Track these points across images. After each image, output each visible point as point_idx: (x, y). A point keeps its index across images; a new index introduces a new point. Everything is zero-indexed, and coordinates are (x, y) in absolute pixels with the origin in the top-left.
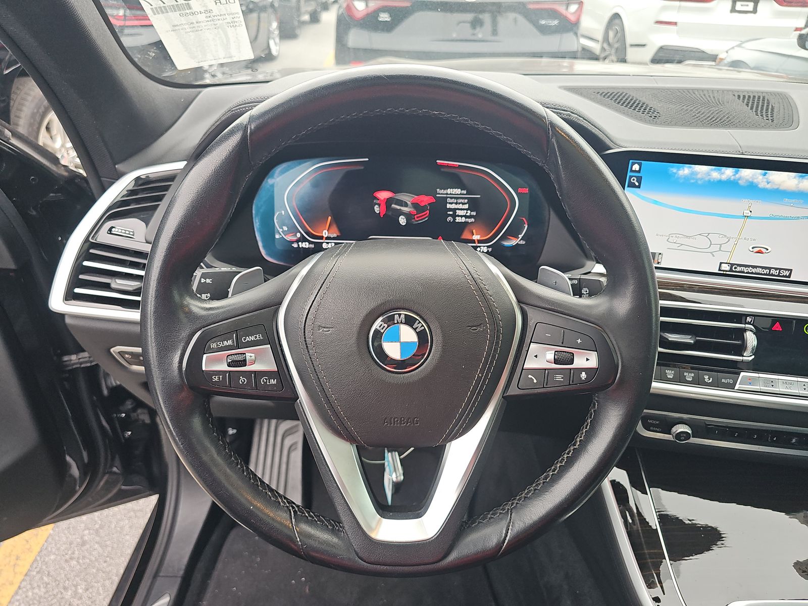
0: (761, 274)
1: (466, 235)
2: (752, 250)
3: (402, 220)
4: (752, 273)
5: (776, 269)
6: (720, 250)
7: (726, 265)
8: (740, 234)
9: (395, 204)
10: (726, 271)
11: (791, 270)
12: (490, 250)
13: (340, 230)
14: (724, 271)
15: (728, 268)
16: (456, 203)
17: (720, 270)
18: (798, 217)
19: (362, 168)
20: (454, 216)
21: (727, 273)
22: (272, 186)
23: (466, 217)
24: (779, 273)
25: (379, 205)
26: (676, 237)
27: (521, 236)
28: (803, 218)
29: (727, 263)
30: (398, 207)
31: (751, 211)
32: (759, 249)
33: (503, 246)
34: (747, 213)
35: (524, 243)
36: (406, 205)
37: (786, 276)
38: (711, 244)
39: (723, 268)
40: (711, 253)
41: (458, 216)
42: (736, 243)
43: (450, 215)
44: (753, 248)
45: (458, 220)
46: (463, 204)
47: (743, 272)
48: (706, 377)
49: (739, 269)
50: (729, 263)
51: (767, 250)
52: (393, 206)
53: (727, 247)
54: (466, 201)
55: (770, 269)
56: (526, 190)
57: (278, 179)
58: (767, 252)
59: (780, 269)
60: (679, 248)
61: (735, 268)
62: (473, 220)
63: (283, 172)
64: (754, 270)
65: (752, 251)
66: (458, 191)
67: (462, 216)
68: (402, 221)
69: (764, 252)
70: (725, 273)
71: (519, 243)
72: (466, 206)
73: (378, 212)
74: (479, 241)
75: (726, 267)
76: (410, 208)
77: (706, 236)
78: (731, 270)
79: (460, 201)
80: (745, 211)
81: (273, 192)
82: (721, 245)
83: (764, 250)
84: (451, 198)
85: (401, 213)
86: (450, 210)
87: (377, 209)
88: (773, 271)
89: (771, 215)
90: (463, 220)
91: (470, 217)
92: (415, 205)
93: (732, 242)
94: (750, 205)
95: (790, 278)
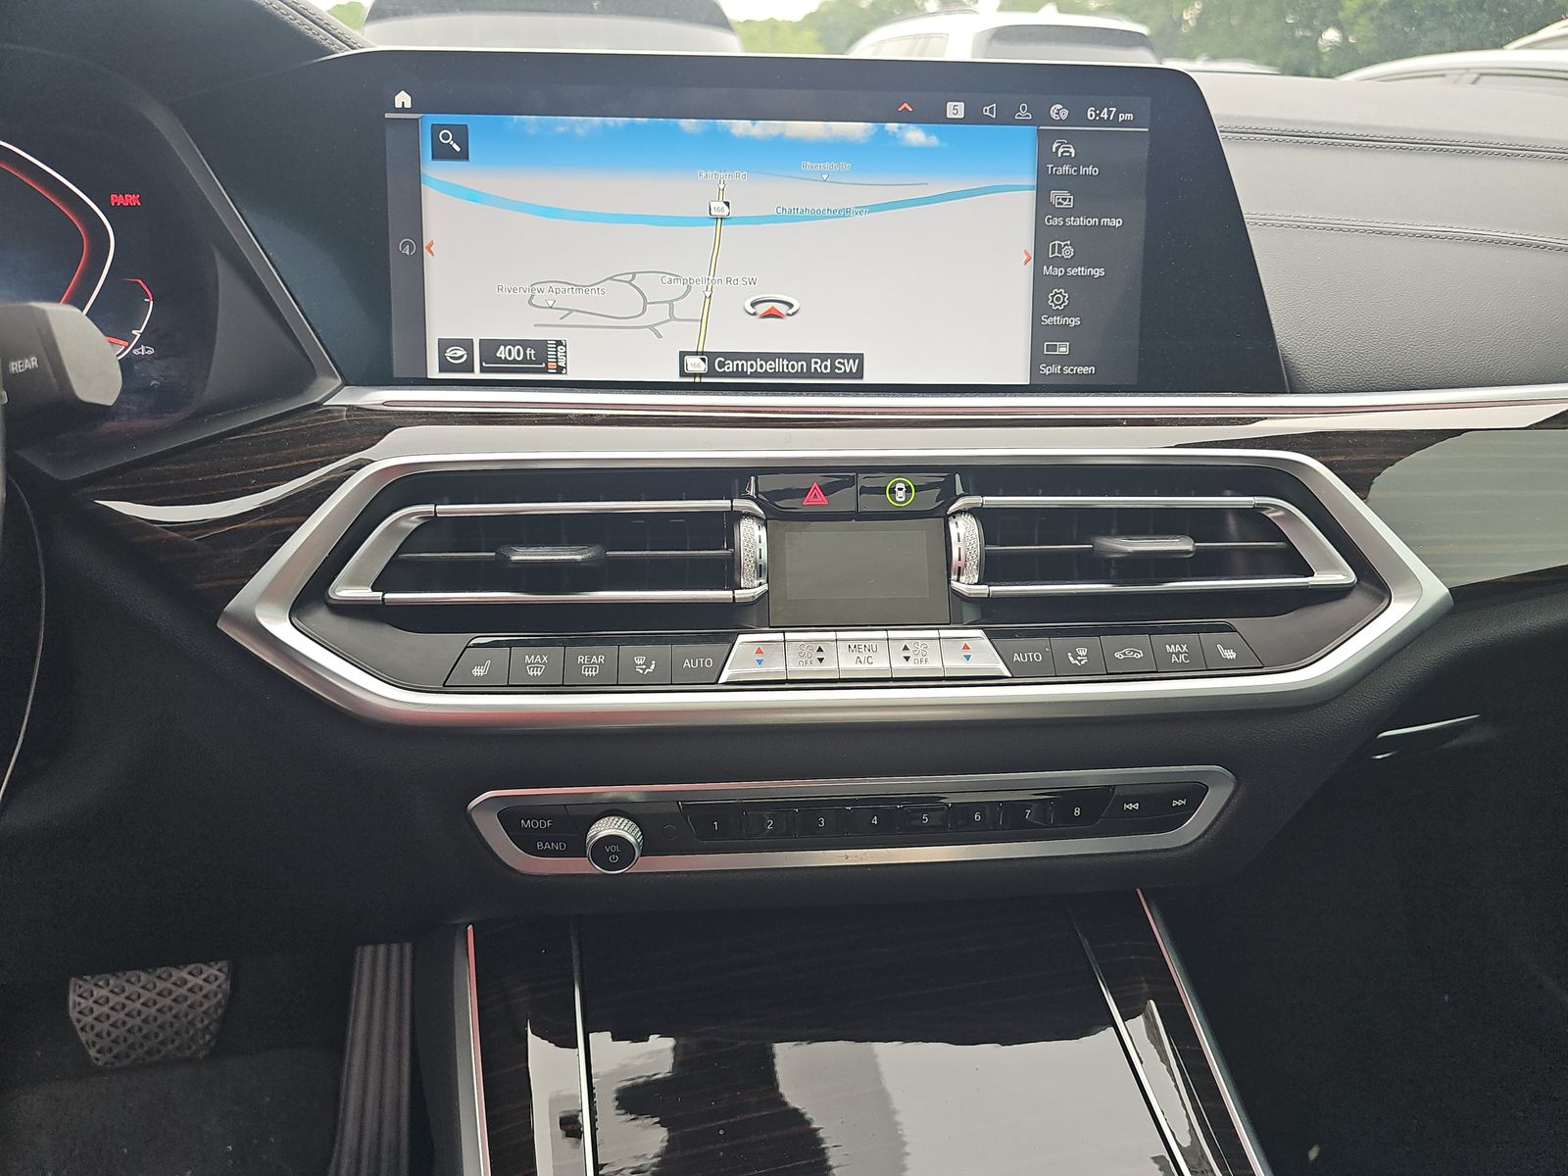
0: (789, 375)
2: (752, 311)
4: (766, 375)
5: (823, 357)
6: (672, 318)
7: (697, 360)
8: (713, 268)
10: (701, 375)
11: (860, 357)
14: (695, 375)
15: (702, 367)
17: (683, 374)
18: (848, 211)
21: (704, 380)
24: (833, 367)
26: (551, 290)
27: (138, 333)
28: (861, 210)
29: (696, 353)
31: (727, 204)
32: (768, 306)
34: (719, 208)
35: (151, 351)
37: (851, 375)
38: (645, 303)
39: (691, 369)
40: (651, 327)
42: (708, 295)
44: (753, 305)
47: (744, 375)
48: (639, 661)
49: (730, 367)
50: (703, 353)
51: (791, 305)
53: (690, 307)
55: (807, 357)
56: (132, 199)
58: (790, 312)
59: (834, 356)
60: (563, 322)
61: (722, 364)
64: (768, 367)
65: (755, 314)
69: (784, 313)
70: (698, 380)
71: (135, 352)
75: (695, 365)
77: (629, 282)
78: (711, 372)
80: (713, 205)
82: (671, 303)
83: (782, 309)
88: (816, 365)
89: (780, 210)
93: (698, 292)
94: (722, 187)
95: (862, 378)
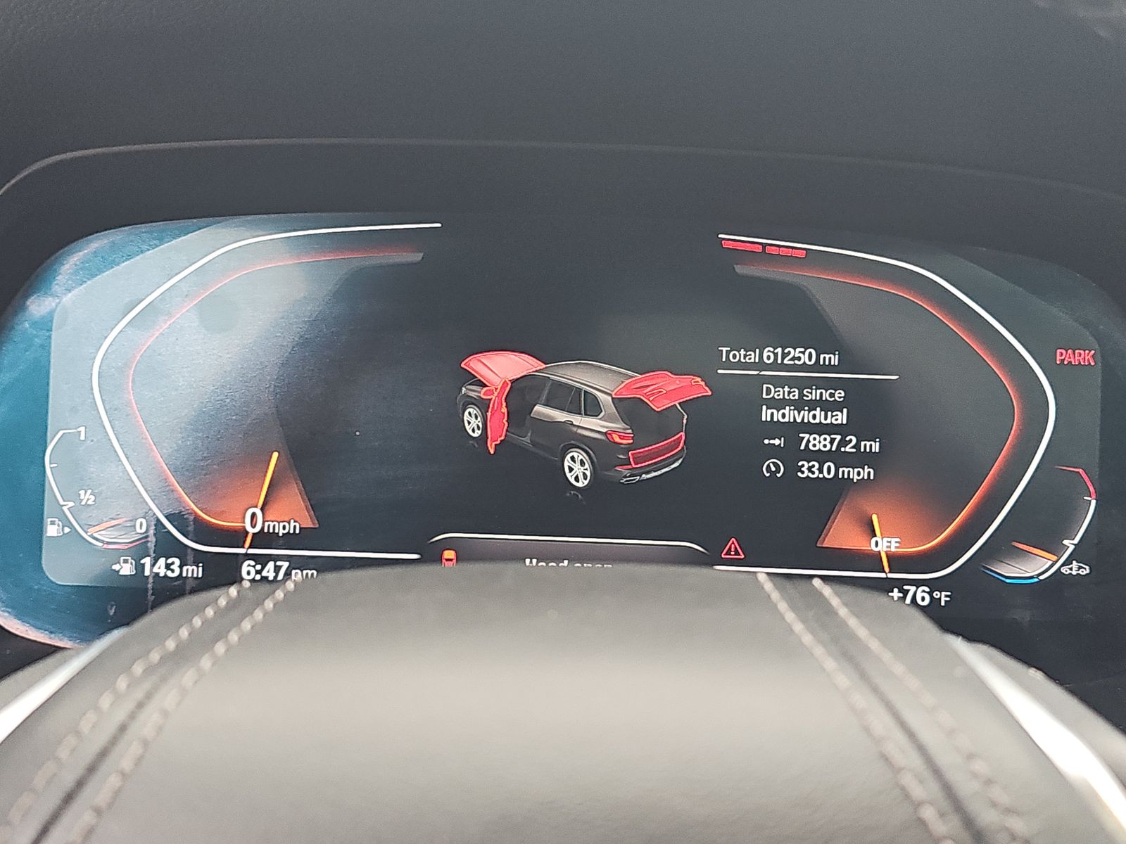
1: (841, 534)
3: (577, 467)
9: (547, 405)
12: (943, 597)
13: (315, 507)
16: (799, 405)
19: (418, 257)
20: (793, 454)
22: (46, 324)
23: (839, 458)
25: (483, 405)
27: (1070, 544)
30: (560, 416)
33: (1000, 583)
35: (1085, 571)
36: (592, 407)
41: (810, 455)
43: (774, 452)
45: (807, 470)
46: (828, 407)
52: (537, 408)
54: (839, 395)
56: (1086, 357)
57: (68, 298)
62: (867, 472)
63: (89, 272)
66: (805, 356)
67: (821, 457)
68: (577, 470)
71: (1065, 570)
72: (841, 418)
73: (477, 434)
74: (898, 562)
76: (608, 418)
79: (813, 395)
81: (46, 347)
84: (779, 382)
85: (569, 439)
86: (775, 428)
87: (472, 422)
90: (829, 471)
91: (860, 459)
92: (630, 409)
